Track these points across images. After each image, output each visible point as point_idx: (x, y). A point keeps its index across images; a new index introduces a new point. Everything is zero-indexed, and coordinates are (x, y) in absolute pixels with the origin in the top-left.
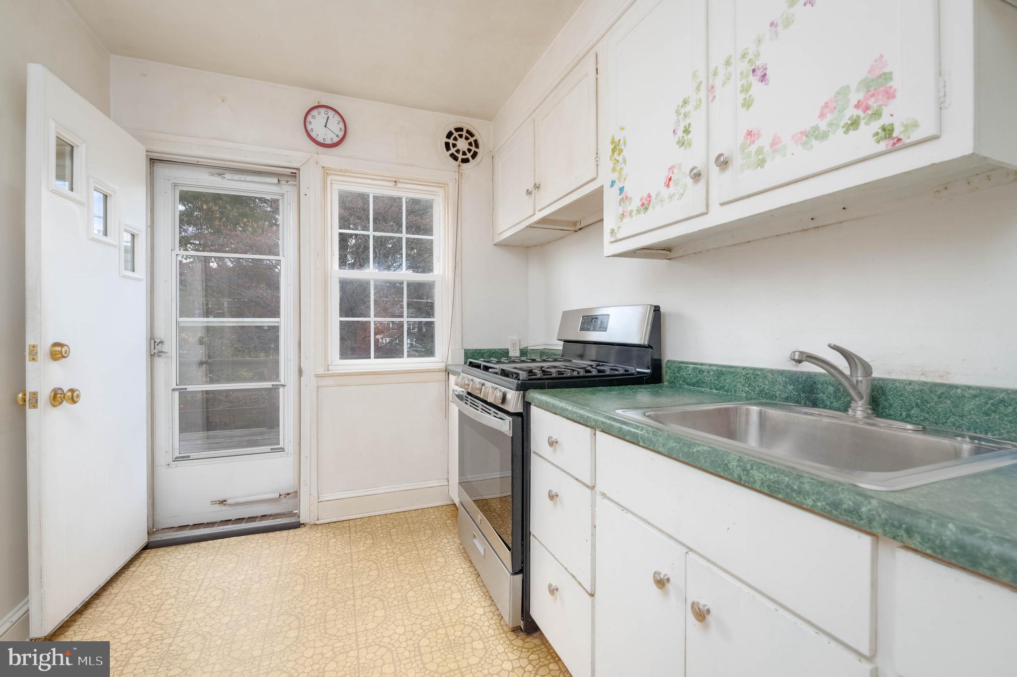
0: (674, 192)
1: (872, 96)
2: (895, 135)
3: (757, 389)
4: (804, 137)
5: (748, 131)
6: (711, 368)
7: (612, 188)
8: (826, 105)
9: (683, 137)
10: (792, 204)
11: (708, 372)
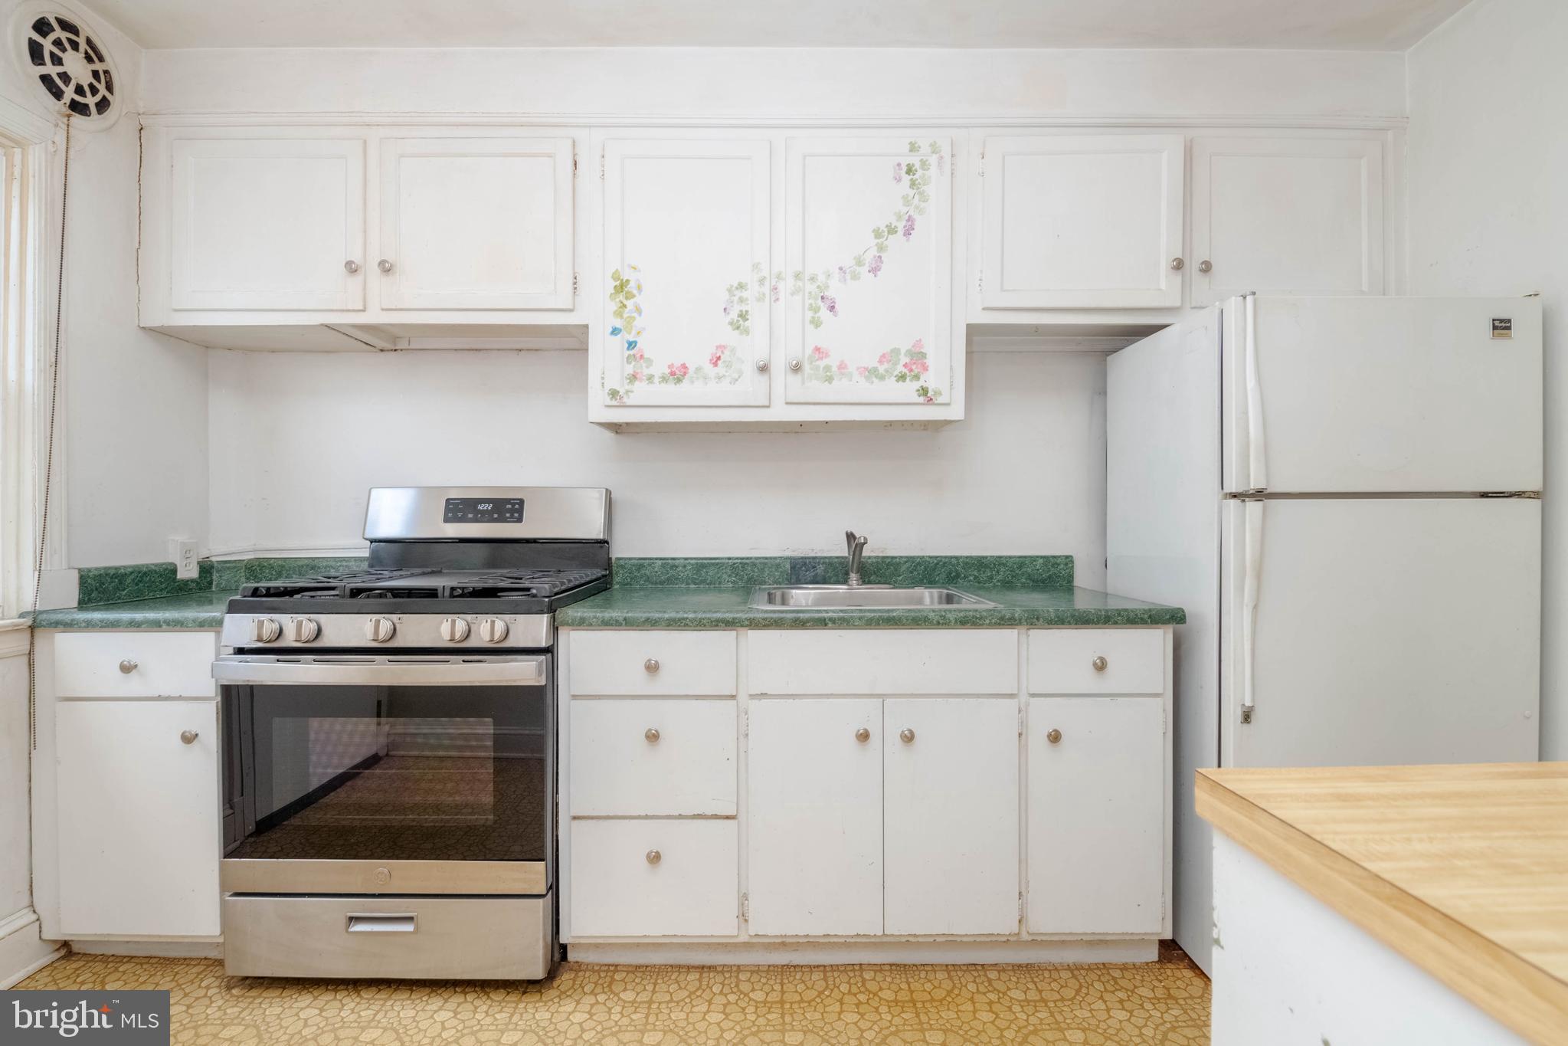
0: (725, 373)
1: (915, 363)
2: (929, 395)
3: (746, 577)
4: (867, 373)
5: (816, 347)
6: (687, 562)
7: (613, 337)
8: (884, 356)
9: (738, 321)
10: (854, 421)
11: (685, 566)
